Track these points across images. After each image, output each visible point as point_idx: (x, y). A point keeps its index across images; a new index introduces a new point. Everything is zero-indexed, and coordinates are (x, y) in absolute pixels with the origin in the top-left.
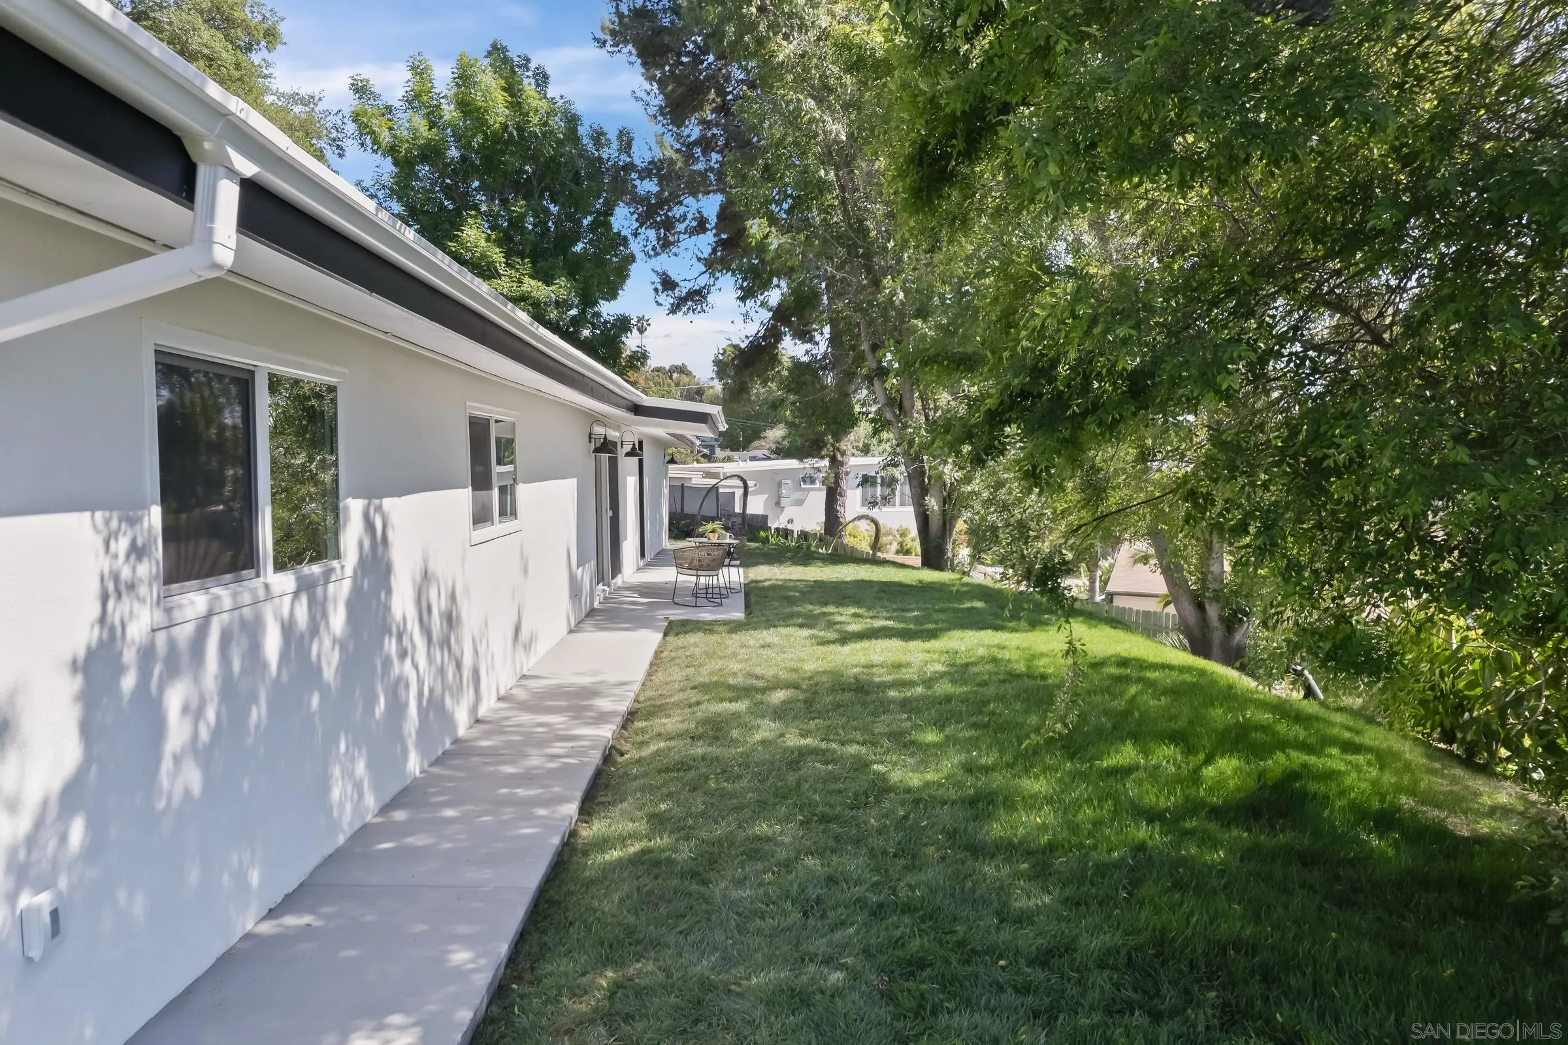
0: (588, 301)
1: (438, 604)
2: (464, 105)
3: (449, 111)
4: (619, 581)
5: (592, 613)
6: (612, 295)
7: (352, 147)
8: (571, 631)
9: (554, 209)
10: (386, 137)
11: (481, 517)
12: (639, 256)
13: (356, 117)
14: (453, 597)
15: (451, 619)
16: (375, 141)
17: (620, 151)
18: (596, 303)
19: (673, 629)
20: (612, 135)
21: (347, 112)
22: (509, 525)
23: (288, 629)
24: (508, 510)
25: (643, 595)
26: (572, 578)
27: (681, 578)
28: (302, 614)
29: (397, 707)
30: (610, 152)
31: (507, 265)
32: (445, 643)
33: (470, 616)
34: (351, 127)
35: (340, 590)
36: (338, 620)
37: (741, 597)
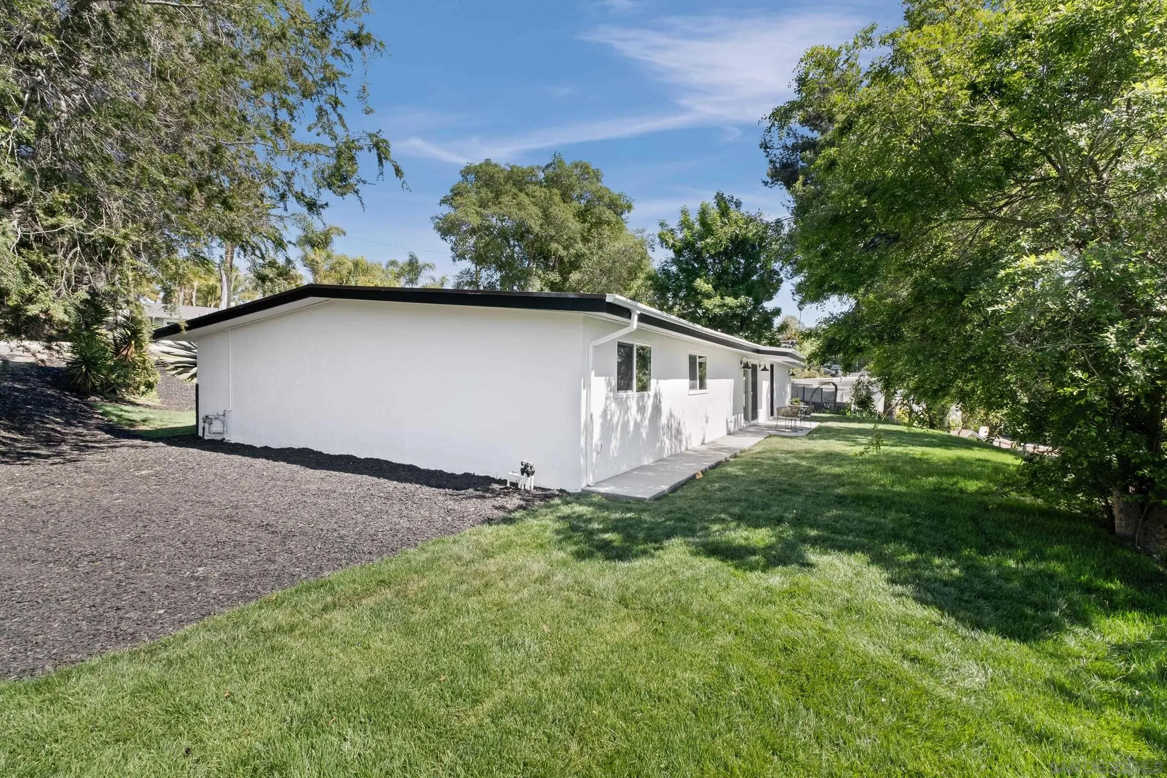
0: (758, 301)
2: (703, 223)
3: (697, 226)
4: (754, 421)
6: (770, 298)
7: (657, 247)
8: (729, 434)
9: (742, 261)
10: (671, 241)
11: (693, 387)
12: (784, 279)
14: (679, 424)
15: (679, 431)
16: (667, 244)
18: (761, 303)
19: (770, 436)
21: (656, 234)
22: (703, 390)
23: (636, 423)
24: (703, 387)
25: (764, 427)
27: (780, 423)
28: (639, 419)
34: (658, 240)
37: (808, 431)
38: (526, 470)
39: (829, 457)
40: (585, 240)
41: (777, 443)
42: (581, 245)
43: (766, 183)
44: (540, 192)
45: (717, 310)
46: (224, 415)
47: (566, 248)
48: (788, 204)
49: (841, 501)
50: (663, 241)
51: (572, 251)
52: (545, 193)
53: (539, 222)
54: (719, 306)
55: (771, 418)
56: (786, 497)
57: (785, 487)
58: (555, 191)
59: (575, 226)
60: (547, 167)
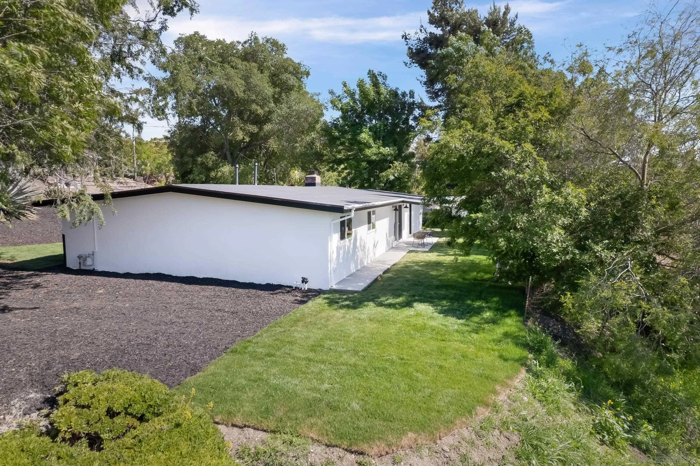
1: (363, 244)
4: (401, 240)
5: (392, 248)
7: (330, 110)
8: (386, 252)
9: (390, 118)
10: (339, 105)
11: (369, 229)
13: (332, 102)
15: (364, 246)
16: (337, 107)
17: (410, 98)
19: (410, 252)
20: (408, 93)
22: (374, 230)
23: (348, 247)
24: (374, 227)
25: (406, 244)
26: (387, 240)
27: (415, 240)
28: (349, 244)
29: (357, 259)
30: (408, 99)
31: (374, 143)
32: (363, 250)
33: (367, 247)
35: (352, 241)
36: (352, 246)
37: (431, 246)
38: (304, 281)
39: (437, 265)
40: (277, 101)
41: (413, 257)
42: (273, 105)
43: (406, 64)
44: (241, 64)
45: (374, 158)
46: (93, 254)
47: (262, 107)
48: (421, 79)
49: (437, 287)
50: (335, 106)
51: (267, 109)
52: (246, 66)
53: (242, 89)
54: (375, 154)
55: (410, 235)
56: (417, 287)
57: (416, 283)
58: (254, 64)
59: (269, 91)
60: (245, 42)
